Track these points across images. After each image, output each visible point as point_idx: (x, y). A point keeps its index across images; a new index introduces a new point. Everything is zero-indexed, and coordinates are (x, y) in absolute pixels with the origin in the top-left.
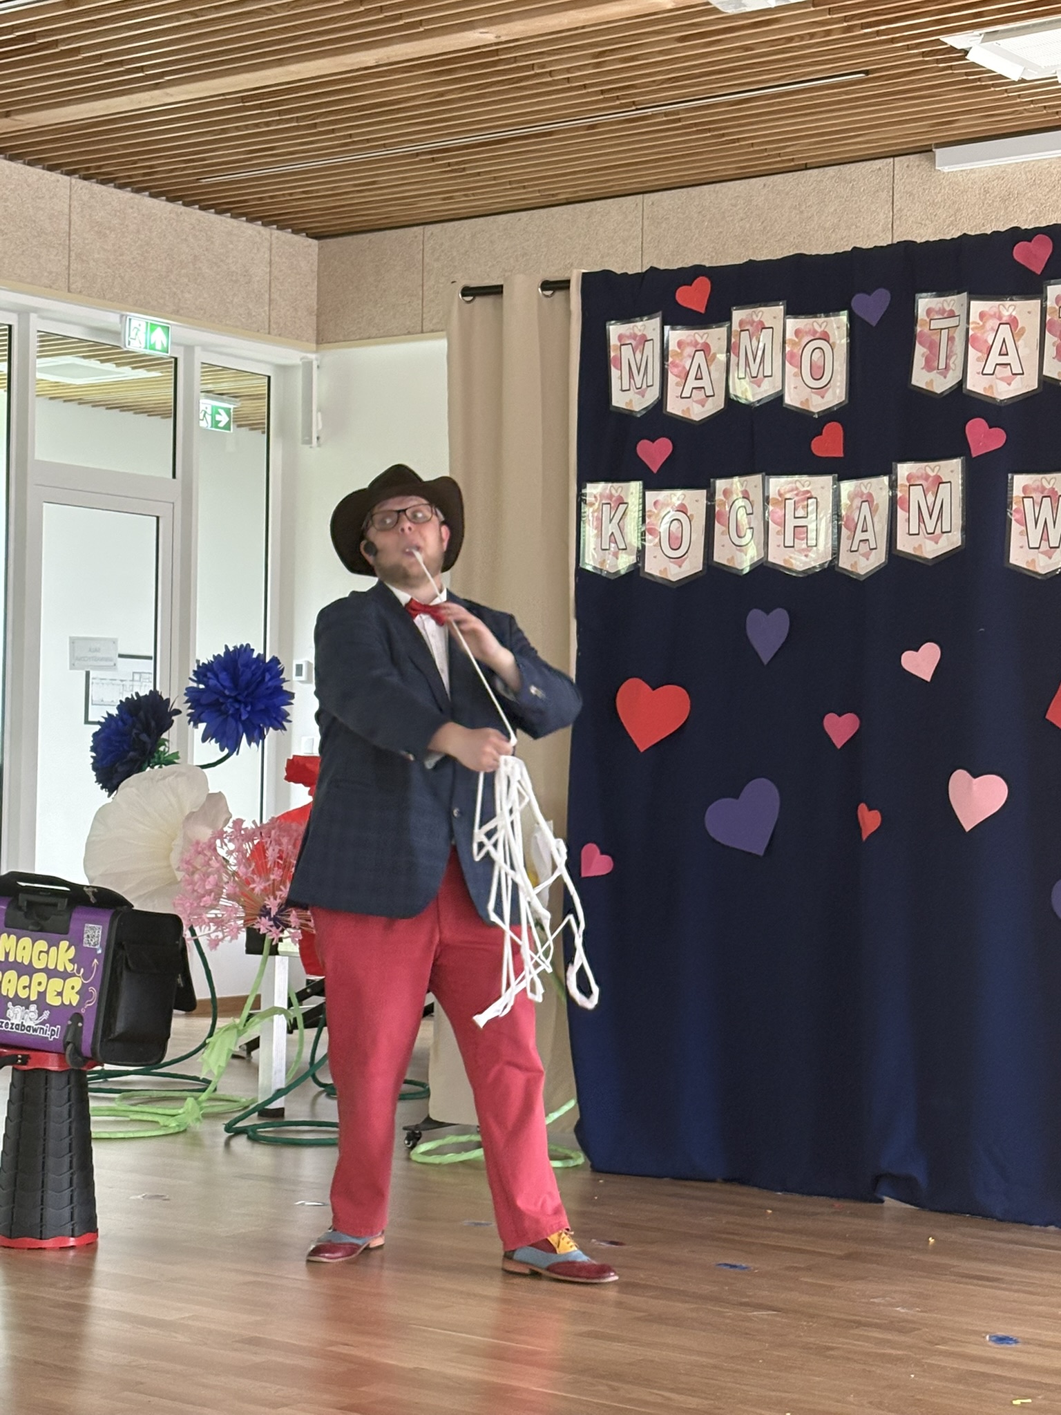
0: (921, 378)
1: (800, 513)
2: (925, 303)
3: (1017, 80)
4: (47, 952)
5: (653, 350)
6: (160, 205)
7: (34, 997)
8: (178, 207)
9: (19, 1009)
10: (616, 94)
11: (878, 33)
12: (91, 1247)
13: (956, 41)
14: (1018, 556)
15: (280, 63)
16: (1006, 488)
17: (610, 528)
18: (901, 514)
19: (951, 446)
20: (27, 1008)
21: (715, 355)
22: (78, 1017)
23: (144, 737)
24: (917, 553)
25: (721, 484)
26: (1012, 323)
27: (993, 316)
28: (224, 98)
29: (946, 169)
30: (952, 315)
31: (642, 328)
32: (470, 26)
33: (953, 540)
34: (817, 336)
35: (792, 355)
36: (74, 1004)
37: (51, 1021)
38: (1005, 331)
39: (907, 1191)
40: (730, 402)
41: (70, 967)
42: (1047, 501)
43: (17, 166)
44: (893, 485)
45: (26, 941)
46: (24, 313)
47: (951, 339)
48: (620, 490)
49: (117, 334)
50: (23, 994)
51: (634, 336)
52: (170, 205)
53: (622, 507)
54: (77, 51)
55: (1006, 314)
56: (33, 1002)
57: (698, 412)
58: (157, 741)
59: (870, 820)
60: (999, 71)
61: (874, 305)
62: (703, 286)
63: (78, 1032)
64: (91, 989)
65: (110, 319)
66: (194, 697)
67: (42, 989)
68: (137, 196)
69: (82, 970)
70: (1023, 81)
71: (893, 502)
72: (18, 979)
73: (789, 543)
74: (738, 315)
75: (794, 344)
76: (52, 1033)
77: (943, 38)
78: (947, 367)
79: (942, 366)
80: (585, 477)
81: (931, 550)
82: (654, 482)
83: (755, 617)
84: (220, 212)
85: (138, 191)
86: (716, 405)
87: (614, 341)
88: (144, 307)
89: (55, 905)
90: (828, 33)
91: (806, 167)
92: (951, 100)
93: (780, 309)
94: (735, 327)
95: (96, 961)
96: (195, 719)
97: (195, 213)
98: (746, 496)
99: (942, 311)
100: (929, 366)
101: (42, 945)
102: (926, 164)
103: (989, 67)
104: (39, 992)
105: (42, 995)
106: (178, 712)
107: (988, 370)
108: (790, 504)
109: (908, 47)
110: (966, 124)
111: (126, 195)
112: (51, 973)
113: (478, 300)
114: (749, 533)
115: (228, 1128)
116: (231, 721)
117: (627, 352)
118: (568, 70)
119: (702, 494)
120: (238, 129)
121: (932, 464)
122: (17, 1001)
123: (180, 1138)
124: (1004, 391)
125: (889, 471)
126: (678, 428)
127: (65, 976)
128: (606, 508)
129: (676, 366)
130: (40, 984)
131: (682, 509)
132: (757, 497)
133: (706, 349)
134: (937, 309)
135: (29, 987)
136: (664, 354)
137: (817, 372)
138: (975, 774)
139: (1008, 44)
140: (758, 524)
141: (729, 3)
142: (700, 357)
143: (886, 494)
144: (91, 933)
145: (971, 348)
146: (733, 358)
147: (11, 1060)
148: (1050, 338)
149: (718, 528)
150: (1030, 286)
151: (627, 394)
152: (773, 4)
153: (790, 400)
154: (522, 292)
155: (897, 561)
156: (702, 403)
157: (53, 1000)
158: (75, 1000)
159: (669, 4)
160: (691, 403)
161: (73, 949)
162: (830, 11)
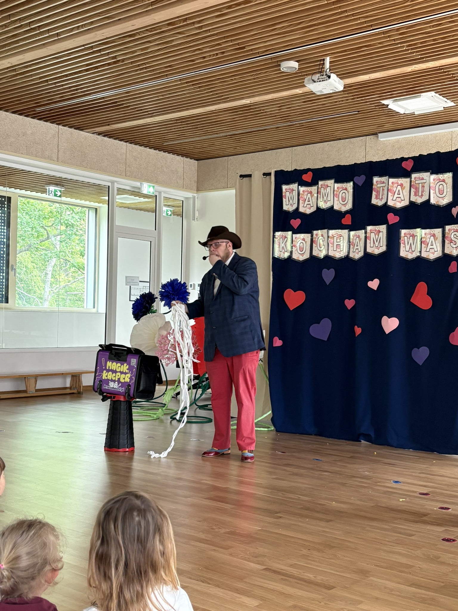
0: (374, 201)
1: (338, 240)
2: (376, 179)
3: (403, 113)
4: (121, 367)
5: (295, 193)
6: (152, 151)
7: (117, 380)
8: (157, 151)
9: (112, 383)
10: (285, 118)
11: (362, 100)
12: (133, 451)
13: (385, 102)
14: (403, 253)
15: (187, 109)
16: (399, 233)
17: (283, 245)
18: (368, 241)
19: (383, 221)
20: (115, 383)
21: (313, 194)
22: (129, 385)
23: (147, 305)
24: (373, 253)
25: (315, 232)
26: (401, 185)
27: (396, 183)
28: (171, 120)
29: (382, 140)
30: (383, 183)
31: (292, 187)
32: (243, 98)
33: (383, 248)
34: (344, 189)
35: (336, 194)
36: (128, 382)
37: (121, 386)
38: (399, 187)
39: (368, 439)
40: (318, 209)
41: (127, 371)
42: (411, 237)
43: (111, 140)
44: (366, 233)
45: (114, 363)
46: (113, 182)
47: (383, 190)
48: (285, 234)
49: (140, 189)
50: (114, 379)
51: (290, 189)
52: (155, 151)
53: (286, 239)
54: (129, 106)
55: (399, 182)
56: (116, 381)
57: (308, 211)
58: (150, 305)
59: (358, 331)
60: (397, 111)
61: (361, 180)
62: (310, 174)
63: (129, 390)
64: (133, 377)
65: (138, 184)
66: (161, 293)
68: (145, 148)
69: (130, 372)
70: (404, 114)
71: (366, 238)
72: (112, 374)
73: (335, 249)
74: (320, 183)
75: (337, 191)
76: (122, 390)
77: (381, 101)
78: (382, 198)
79: (381, 198)
80: (275, 230)
81: (377, 252)
82: (295, 232)
83: (325, 271)
84: (169, 153)
85: (146, 147)
86: (314, 209)
87: (284, 190)
88: (147, 181)
89: (123, 353)
90: (347, 100)
91: (340, 139)
92: (383, 119)
93: (333, 181)
94: (320, 186)
95: (134, 369)
96: (162, 300)
97: (162, 153)
98: (322, 236)
99: (381, 182)
100: (377, 198)
101: (119, 365)
102: (375, 138)
103: (395, 110)
104: (118, 378)
105: (119, 379)
106: (157, 298)
107: (394, 199)
108: (335, 238)
109: (371, 104)
110: (388, 126)
111: (142, 148)
112: (122, 373)
113: (244, 179)
114: (323, 246)
115: (171, 418)
117: (288, 194)
118: (271, 111)
119: (309, 235)
120: (174, 129)
121: (377, 227)
122: (112, 380)
123: (157, 421)
124: (399, 205)
125: (365, 228)
126: (302, 216)
127: (126, 373)
128: (281, 239)
129: (302, 198)
130: (118, 376)
131: (304, 240)
132: (326, 236)
133: (311, 193)
134: (379, 181)
135: (115, 377)
136: (299, 194)
137: (344, 199)
138: (389, 317)
139: (400, 103)
140: (326, 244)
141: (318, 91)
142: (309, 195)
143: (364, 235)
144: (133, 361)
145: (389, 193)
146: (319, 195)
147: (110, 398)
148: (413, 190)
149: (314, 245)
150: (407, 174)
151: (288, 206)
152: (331, 92)
153: (336, 208)
154: (257, 176)
155: (367, 255)
156: (310, 209)
157: (122, 380)
158: (128, 380)
159: (301, 92)
160: (307, 209)
161: (128, 366)
162: (348, 94)
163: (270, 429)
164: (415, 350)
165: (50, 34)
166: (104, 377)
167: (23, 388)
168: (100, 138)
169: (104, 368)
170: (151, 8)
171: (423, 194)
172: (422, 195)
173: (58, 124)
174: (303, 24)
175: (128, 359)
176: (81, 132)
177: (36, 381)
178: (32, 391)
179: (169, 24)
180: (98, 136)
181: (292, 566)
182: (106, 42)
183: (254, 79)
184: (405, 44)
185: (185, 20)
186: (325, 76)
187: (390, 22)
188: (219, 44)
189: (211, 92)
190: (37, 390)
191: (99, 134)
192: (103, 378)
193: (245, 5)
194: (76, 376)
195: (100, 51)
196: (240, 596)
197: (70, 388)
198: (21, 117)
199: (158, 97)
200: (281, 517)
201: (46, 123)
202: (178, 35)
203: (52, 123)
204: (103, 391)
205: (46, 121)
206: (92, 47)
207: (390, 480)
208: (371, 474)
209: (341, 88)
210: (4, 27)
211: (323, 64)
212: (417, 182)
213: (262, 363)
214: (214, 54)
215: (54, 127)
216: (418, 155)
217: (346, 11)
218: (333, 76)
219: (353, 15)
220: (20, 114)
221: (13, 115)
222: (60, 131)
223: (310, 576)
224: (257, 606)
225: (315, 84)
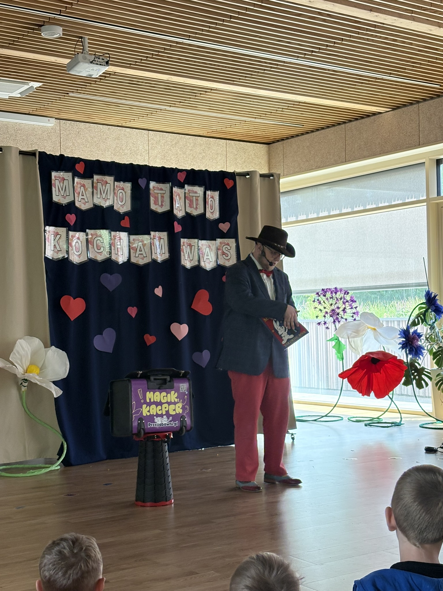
0: (153, 207)
2: (152, 185)
4: (167, 396)
5: (68, 184)
7: (164, 413)
9: (159, 418)
16: (179, 242)
17: (55, 243)
18: (153, 247)
20: (162, 417)
21: (87, 189)
22: (182, 417)
24: (157, 259)
25: (90, 231)
27: (176, 192)
31: (63, 175)
33: (165, 256)
34: (121, 188)
35: (115, 193)
36: (181, 412)
37: (173, 420)
38: (178, 197)
41: (176, 400)
45: (157, 393)
47: (162, 197)
48: (57, 230)
56: (165, 415)
57: (83, 207)
59: (151, 339)
61: (143, 183)
62: (82, 164)
64: (186, 406)
67: (167, 409)
69: (181, 400)
72: (157, 408)
73: (116, 253)
74: (96, 177)
76: (175, 425)
78: (163, 205)
81: (161, 259)
82: (71, 228)
83: (104, 276)
86: (89, 205)
87: (53, 178)
93: (112, 178)
94: (95, 181)
95: (186, 396)
98: (100, 236)
99: (158, 188)
100: (156, 204)
101: (164, 394)
105: (167, 412)
107: (176, 208)
108: (116, 241)
112: (169, 403)
114: (102, 248)
117: (57, 182)
119: (84, 234)
122: (157, 415)
124: (179, 214)
125: (149, 233)
126: (78, 211)
127: (175, 403)
128: (53, 236)
129: (76, 190)
130: (166, 408)
133: (84, 186)
134: (156, 187)
135: (162, 409)
136: (74, 186)
137: (121, 200)
138: (181, 324)
144: (182, 387)
145: (174, 202)
146: (95, 191)
148: (187, 201)
149: (91, 246)
150: (181, 185)
151: (58, 197)
153: (116, 208)
155: (153, 262)
156: (84, 204)
157: (172, 413)
158: (181, 411)
161: (176, 393)
166: (145, 412)
169: (142, 401)
172: (196, 208)
175: (175, 385)
192: (144, 415)
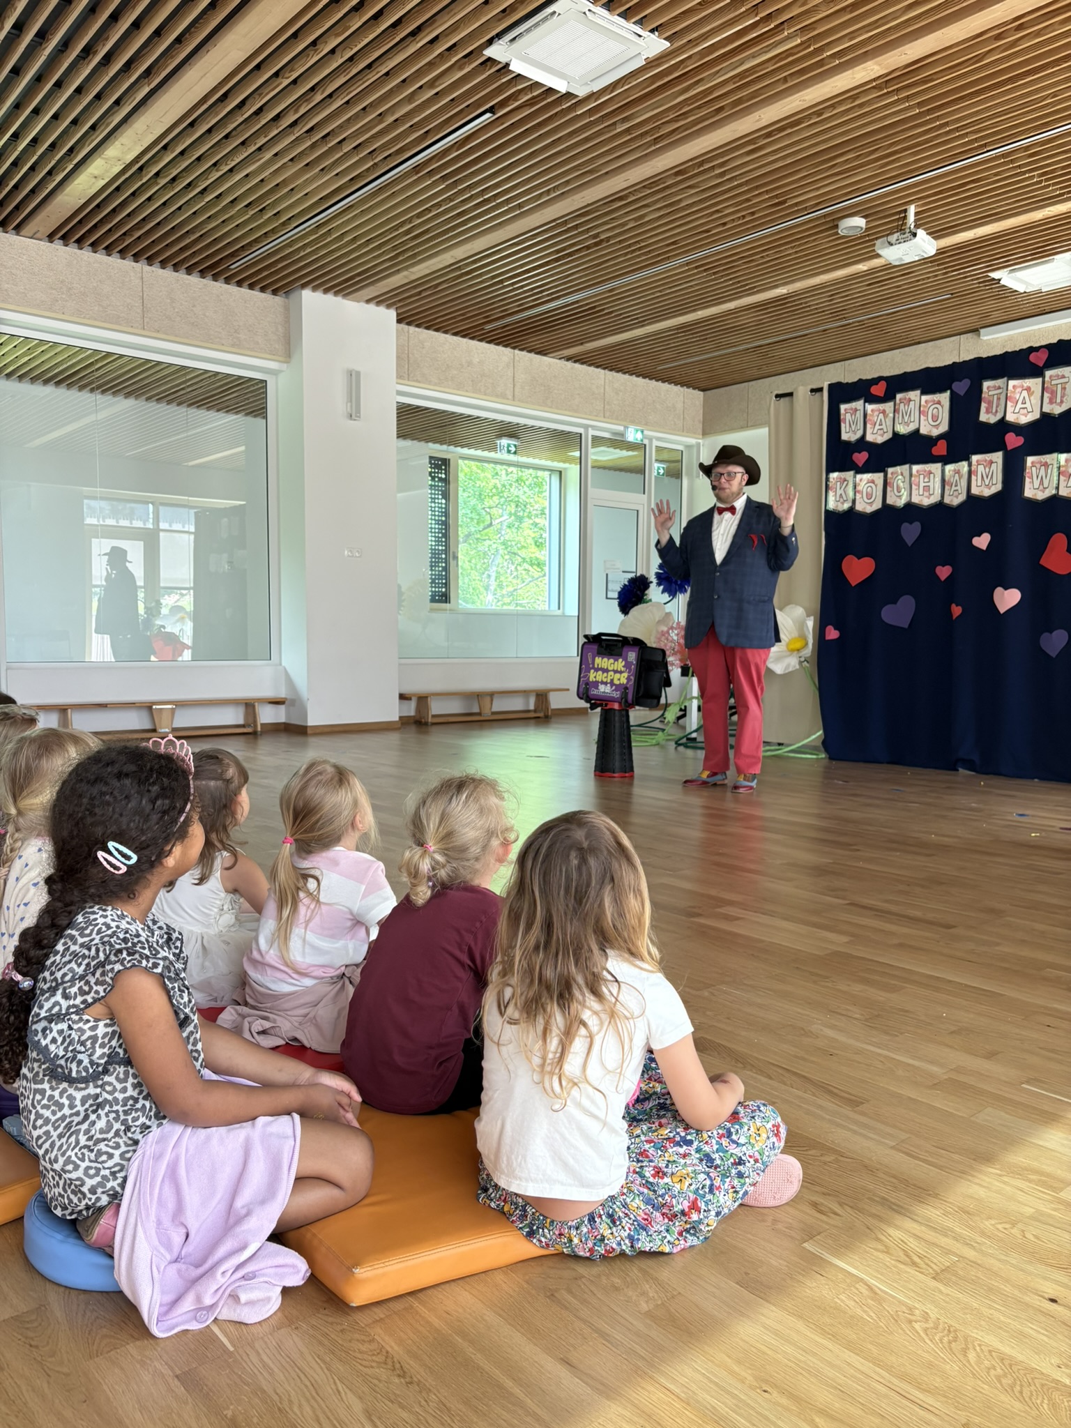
0: (984, 417)
1: (926, 480)
2: (986, 384)
3: (1022, 291)
4: (614, 663)
5: (860, 415)
6: (640, 380)
7: (609, 681)
8: (647, 380)
9: (603, 686)
10: (837, 314)
11: (959, 274)
13: (995, 275)
14: (1029, 492)
15: (695, 311)
16: (1024, 463)
17: (842, 492)
18: (973, 478)
19: (997, 445)
20: (607, 685)
21: (888, 414)
22: (626, 688)
23: (638, 592)
24: (981, 494)
25: (890, 470)
26: (1028, 389)
27: (1019, 387)
28: (669, 329)
29: (985, 338)
30: (999, 388)
31: (856, 405)
32: (776, 287)
33: (997, 487)
34: (936, 402)
35: (924, 411)
38: (1025, 393)
39: (970, 766)
40: (895, 434)
41: (623, 669)
42: (1043, 467)
43: (584, 367)
44: (970, 465)
45: (605, 660)
46: (586, 427)
47: (999, 399)
48: (845, 475)
49: (622, 435)
50: (605, 680)
51: (852, 409)
52: (644, 380)
53: (846, 483)
54: (612, 312)
55: (1025, 385)
56: (609, 683)
57: (880, 440)
58: (643, 594)
59: (957, 610)
60: (1015, 288)
61: (962, 387)
62: (883, 384)
63: (626, 694)
64: (631, 677)
65: (621, 428)
66: (658, 576)
67: (612, 678)
68: (631, 377)
69: (628, 670)
70: (1025, 292)
71: (970, 473)
72: (602, 674)
73: (921, 493)
74: (899, 396)
75: (925, 407)
76: (617, 695)
77: (990, 274)
78: (996, 411)
79: (994, 411)
80: (828, 471)
81: (987, 493)
82: (860, 470)
83: (905, 526)
84: (664, 382)
85: (631, 375)
86: (888, 436)
87: (842, 411)
88: (633, 422)
89: (616, 645)
90: (936, 276)
91: (919, 343)
92: (990, 305)
93: (918, 392)
94: (898, 401)
95: (633, 666)
96: (659, 584)
97: (653, 382)
98: (902, 474)
99: (995, 387)
100: (988, 412)
101: (612, 661)
102: (975, 337)
103: (1010, 287)
105: (612, 680)
106: (652, 582)
107: (1017, 411)
108: (922, 477)
109: (972, 280)
110: (996, 316)
111: (627, 376)
112: (616, 672)
113: (782, 399)
114: (903, 490)
115: (676, 743)
116: (674, 585)
117: (848, 416)
118: (817, 304)
119: (881, 475)
120: (674, 343)
121: (988, 455)
122: (602, 683)
123: (657, 747)
124: (1024, 420)
125: (967, 459)
126: (871, 447)
127: (621, 672)
128: (839, 483)
129: (870, 420)
130: (611, 676)
131: (873, 482)
132: (907, 474)
133: (884, 412)
134: (992, 386)
135: (607, 677)
136: (865, 415)
137: (935, 418)
138: (1006, 589)
139: (1019, 274)
140: (907, 486)
141: (896, 260)
142: (881, 416)
143: (966, 469)
144: (631, 655)
145: (1008, 402)
146: (897, 415)
147: (600, 705)
148: (1046, 395)
149: (889, 489)
150: (1037, 372)
151: (849, 434)
152: (917, 258)
153: (923, 431)
154: (802, 393)
155: (971, 499)
156: (882, 436)
157: (616, 682)
158: (625, 682)
159: (865, 268)
160: (877, 436)
161: (624, 662)
162: (938, 265)
163: (820, 757)
164: (1046, 635)
165: (510, 206)
166: (592, 678)
167: (476, 710)
168: (570, 364)
169: (591, 666)
170: (653, 148)
171: (1064, 399)
172: (1062, 402)
173: (514, 348)
174: (880, 151)
175: (623, 654)
176: (545, 358)
177: (492, 700)
178: (487, 714)
179: (677, 174)
180: (566, 363)
181: (887, 901)
182: (584, 212)
183: (796, 252)
184: (1036, 173)
185: (702, 163)
186: (907, 235)
187: (1015, 137)
188: (748, 200)
189: (731, 279)
190: (494, 713)
191: (568, 359)
192: (591, 680)
193: (792, 128)
194: (542, 695)
195: (576, 227)
196: (820, 931)
197: (535, 711)
198: (465, 340)
199: (653, 293)
200: (858, 850)
201: (497, 347)
202: (689, 190)
203: (506, 346)
204: (591, 697)
205: (498, 344)
206: (566, 222)
207: (1012, 813)
208: (981, 806)
209: (933, 252)
210: (448, 201)
211: (905, 217)
212: (1053, 382)
213: (807, 665)
214: (739, 218)
215: (508, 351)
216: (1055, 341)
217: (947, 124)
218: (921, 233)
219: (957, 129)
220: (464, 336)
221: (455, 338)
222: (517, 358)
223: (918, 914)
224: (847, 943)
225: (891, 248)
